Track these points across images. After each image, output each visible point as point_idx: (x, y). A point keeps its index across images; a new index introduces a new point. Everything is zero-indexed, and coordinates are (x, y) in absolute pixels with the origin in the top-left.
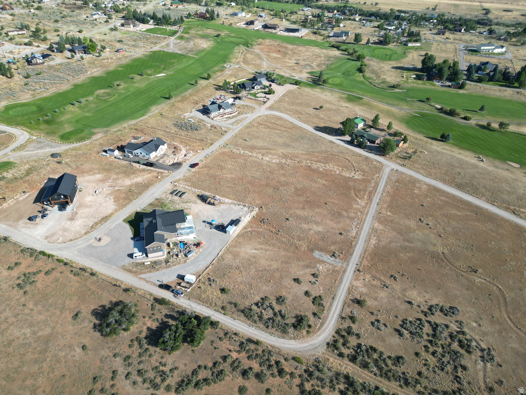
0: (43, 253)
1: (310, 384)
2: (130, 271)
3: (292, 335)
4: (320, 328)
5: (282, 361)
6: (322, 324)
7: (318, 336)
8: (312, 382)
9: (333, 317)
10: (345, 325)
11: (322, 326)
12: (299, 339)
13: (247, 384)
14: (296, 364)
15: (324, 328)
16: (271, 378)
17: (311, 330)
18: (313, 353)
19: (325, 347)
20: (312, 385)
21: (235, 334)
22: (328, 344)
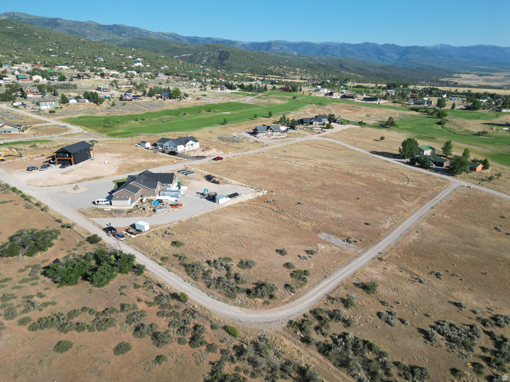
0: (14, 189)
1: (233, 366)
2: (84, 214)
3: (240, 301)
4: (287, 302)
5: (207, 327)
6: (292, 299)
7: (280, 310)
8: (238, 364)
9: (315, 294)
10: (331, 308)
11: (293, 300)
12: (247, 308)
13: (135, 342)
14: (226, 335)
15: (294, 303)
16: (176, 344)
17: (271, 301)
18: (260, 327)
19: (285, 325)
20: (237, 369)
21: (159, 285)
22: (291, 322)
